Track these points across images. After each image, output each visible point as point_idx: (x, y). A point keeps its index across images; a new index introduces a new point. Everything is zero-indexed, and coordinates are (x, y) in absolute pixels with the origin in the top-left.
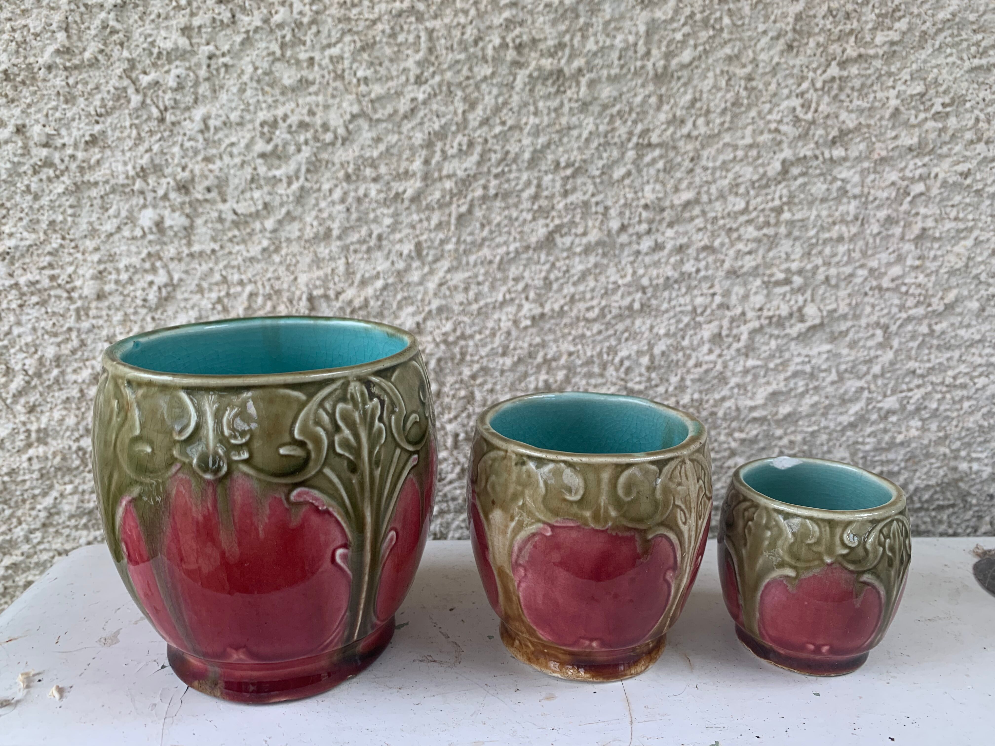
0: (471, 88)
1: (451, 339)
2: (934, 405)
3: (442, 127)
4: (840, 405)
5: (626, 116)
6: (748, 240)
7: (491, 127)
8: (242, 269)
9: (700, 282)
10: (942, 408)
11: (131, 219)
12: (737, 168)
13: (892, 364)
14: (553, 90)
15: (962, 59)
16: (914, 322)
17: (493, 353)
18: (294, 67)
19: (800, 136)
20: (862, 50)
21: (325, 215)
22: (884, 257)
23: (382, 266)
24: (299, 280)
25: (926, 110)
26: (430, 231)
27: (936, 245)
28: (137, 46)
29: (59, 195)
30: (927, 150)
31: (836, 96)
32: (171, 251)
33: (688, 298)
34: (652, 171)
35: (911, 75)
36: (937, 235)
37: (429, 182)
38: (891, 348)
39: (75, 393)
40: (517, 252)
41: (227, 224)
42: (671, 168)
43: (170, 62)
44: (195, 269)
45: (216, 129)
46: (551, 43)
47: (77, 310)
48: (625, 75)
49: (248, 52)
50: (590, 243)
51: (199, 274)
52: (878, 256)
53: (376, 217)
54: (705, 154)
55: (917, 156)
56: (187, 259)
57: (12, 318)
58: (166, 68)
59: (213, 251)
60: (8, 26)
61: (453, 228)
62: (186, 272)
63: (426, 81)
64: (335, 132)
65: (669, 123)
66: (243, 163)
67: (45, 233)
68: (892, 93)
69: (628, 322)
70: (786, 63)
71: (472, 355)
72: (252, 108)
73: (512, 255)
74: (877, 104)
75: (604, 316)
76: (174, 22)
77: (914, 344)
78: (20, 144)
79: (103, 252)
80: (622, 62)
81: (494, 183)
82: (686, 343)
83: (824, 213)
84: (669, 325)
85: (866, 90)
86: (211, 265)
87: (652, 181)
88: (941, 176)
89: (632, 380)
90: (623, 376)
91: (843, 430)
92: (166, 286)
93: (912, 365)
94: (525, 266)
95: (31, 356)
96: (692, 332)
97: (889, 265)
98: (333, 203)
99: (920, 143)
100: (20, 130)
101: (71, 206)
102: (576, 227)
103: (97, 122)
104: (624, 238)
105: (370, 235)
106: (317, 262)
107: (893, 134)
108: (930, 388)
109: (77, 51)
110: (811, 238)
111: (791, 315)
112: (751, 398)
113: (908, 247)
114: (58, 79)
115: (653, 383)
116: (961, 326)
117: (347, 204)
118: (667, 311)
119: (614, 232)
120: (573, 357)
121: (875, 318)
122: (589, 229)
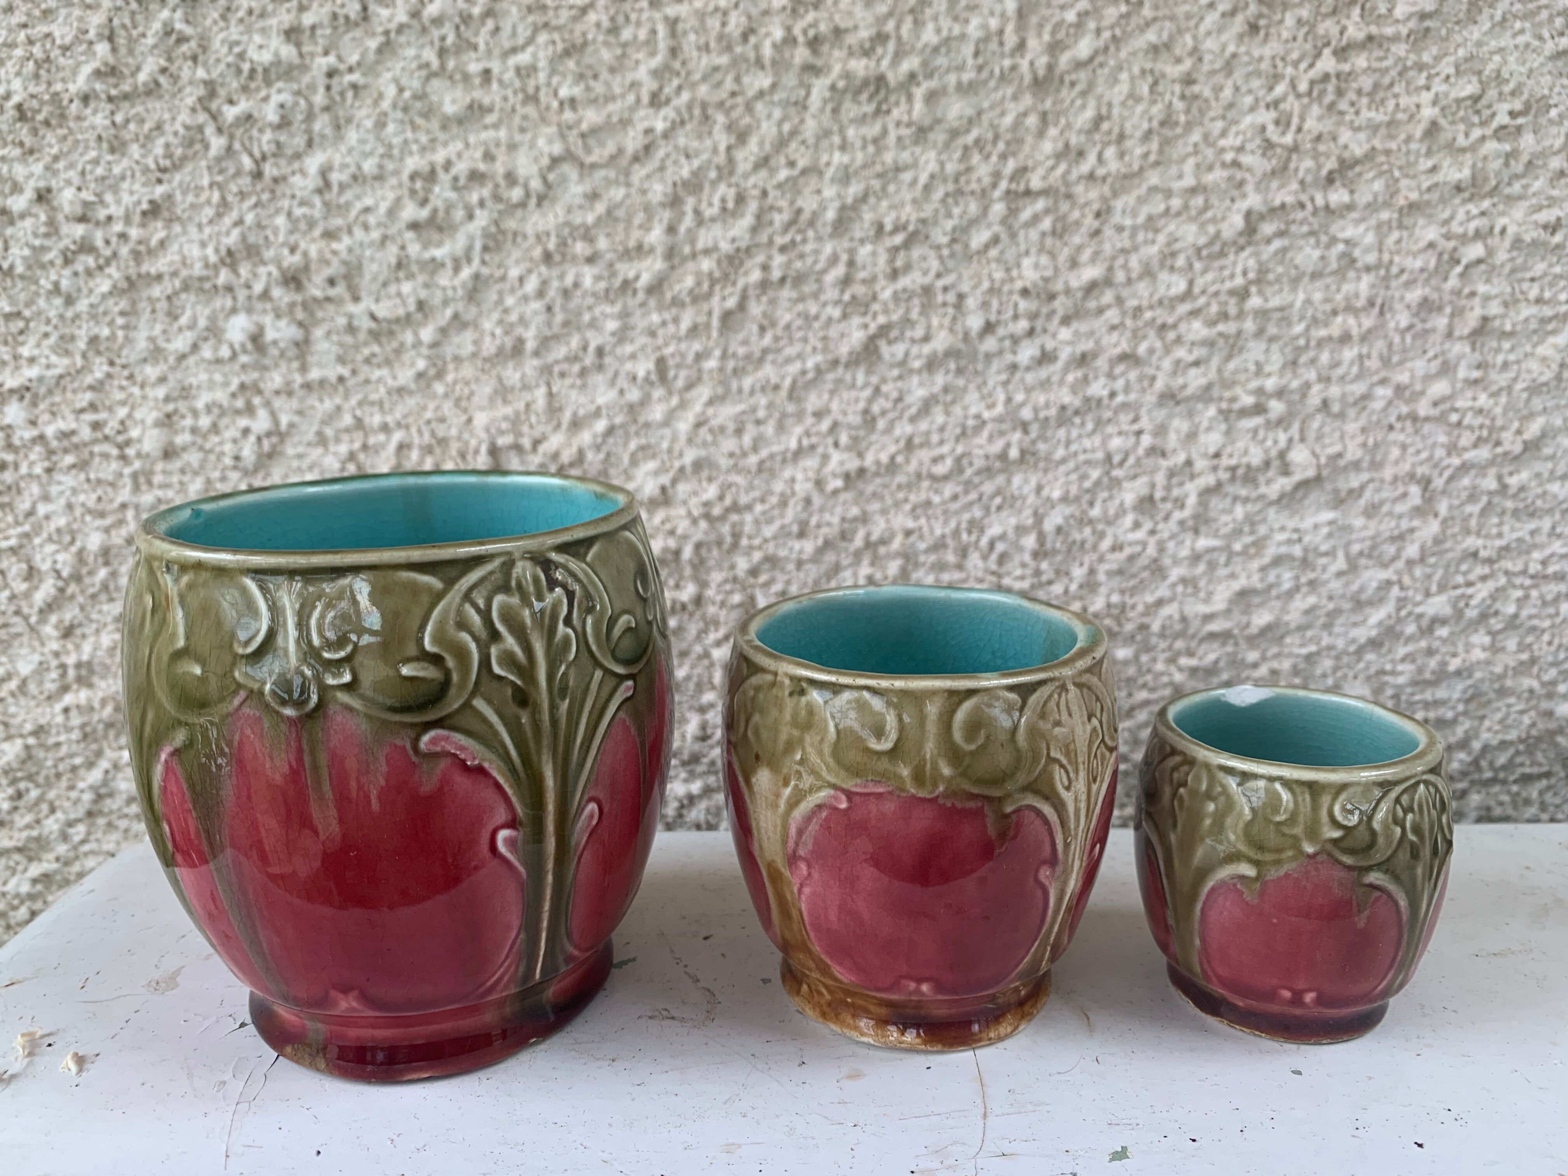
0: (740, 110)
1: (717, 511)
2: (1511, 609)
3: (695, 174)
4: (1353, 611)
5: (989, 148)
6: (1193, 344)
7: (773, 171)
8: (387, 406)
9: (1116, 412)
10: (1524, 613)
11: (214, 332)
12: (1172, 227)
13: (1437, 541)
14: (870, 109)
15: (1540, 38)
16: (1473, 472)
17: (784, 533)
18: (460, 86)
19: (1273, 172)
20: (1374, 29)
21: (513, 317)
22: (1420, 366)
23: (605, 396)
24: (475, 422)
25: (1483, 124)
26: (680, 340)
27: (1506, 345)
28: (218, 60)
29: (104, 297)
30: (1487, 188)
31: (1331, 106)
32: (276, 380)
33: (1097, 440)
34: (1034, 235)
35: (1457, 67)
36: (1508, 327)
37: (676, 261)
38: (1436, 515)
40: (818, 370)
41: (362, 336)
42: (1065, 230)
43: (268, 83)
44: (313, 407)
45: (342, 187)
46: (864, 34)
47: (135, 476)
48: (986, 81)
49: (389, 64)
50: (934, 354)
51: (319, 416)
52: (1409, 365)
53: (594, 319)
54: (1118, 204)
55: (1470, 199)
56: (301, 393)
57: (35, 489)
58: (263, 93)
59: (341, 379)
60: (22, 36)
61: (715, 334)
62: (300, 413)
63: (668, 101)
64: (526, 186)
65: (1059, 156)
66: (384, 239)
67: (84, 356)
68: (1426, 97)
69: (1000, 480)
70: (1248, 53)
71: (750, 538)
72: (396, 152)
73: (810, 375)
74: (1400, 116)
75: (961, 471)
76: (273, 22)
77: (1474, 509)
78: (43, 218)
79: (172, 382)
80: (980, 61)
81: (779, 260)
82: (1096, 512)
83: (1318, 296)
84: (1068, 483)
85: (1381, 94)
86: (338, 400)
87: (1033, 250)
88: (1512, 230)
89: (1009, 574)
90: (994, 567)
91: (1360, 652)
92: (268, 434)
93: (1471, 542)
94: (832, 393)
95: (66, 548)
96: (1105, 494)
97: (1428, 378)
98: (526, 299)
99: (1474, 177)
100: (43, 197)
101: (122, 314)
102: (913, 328)
103: (159, 181)
104: (990, 344)
105: (585, 348)
106: (503, 392)
107: (1430, 164)
108: (1502, 581)
109: (126, 71)
110: (1297, 337)
111: (1267, 464)
112: (1207, 601)
113: (1459, 348)
114: (100, 115)
115: (1044, 578)
116: (1552, 477)
117: (547, 299)
118: (1063, 461)
119: (974, 334)
120: (912, 539)
121: (1406, 467)
122: (933, 331)
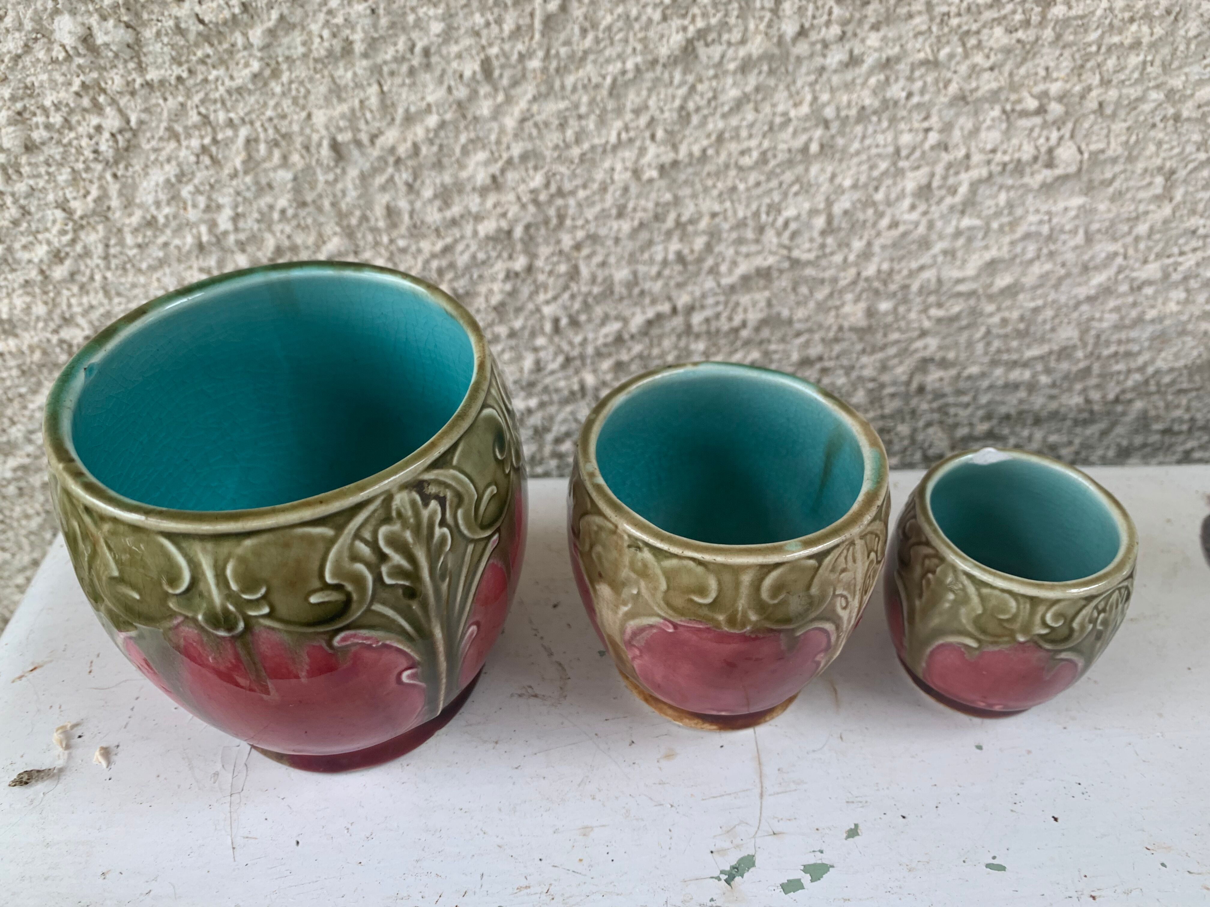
1: (543, 197)
4: (1081, 274)
6: (992, 50)
8: (229, 104)
9: (910, 112)
13: (1166, 222)
17: (603, 216)
21: (339, 20)
22: (1195, 71)
23: (434, 94)
24: (314, 119)
26: (503, 40)
32: (115, 80)
33: (890, 136)
38: (1171, 201)
39: (34, 274)
40: (638, 69)
41: (192, 38)
44: (158, 105)
50: (749, 56)
52: (1186, 70)
53: (418, 20)
56: (144, 92)
59: (180, 79)
61: (537, 36)
62: (147, 110)
69: (800, 169)
71: (573, 219)
73: (630, 75)
75: (765, 163)
79: (14, 83)
82: (879, 196)
84: (859, 173)
86: (181, 99)
89: (798, 247)
90: (786, 242)
91: (1078, 305)
92: (121, 131)
93: (1195, 222)
94: (650, 90)
96: (890, 182)
102: (730, 31)
104: (802, 48)
105: (412, 49)
106: (337, 91)
110: (1090, 45)
111: (1036, 159)
112: (960, 268)
115: (828, 250)
119: (788, 37)
120: (717, 220)
121: (1158, 162)
122: (749, 34)
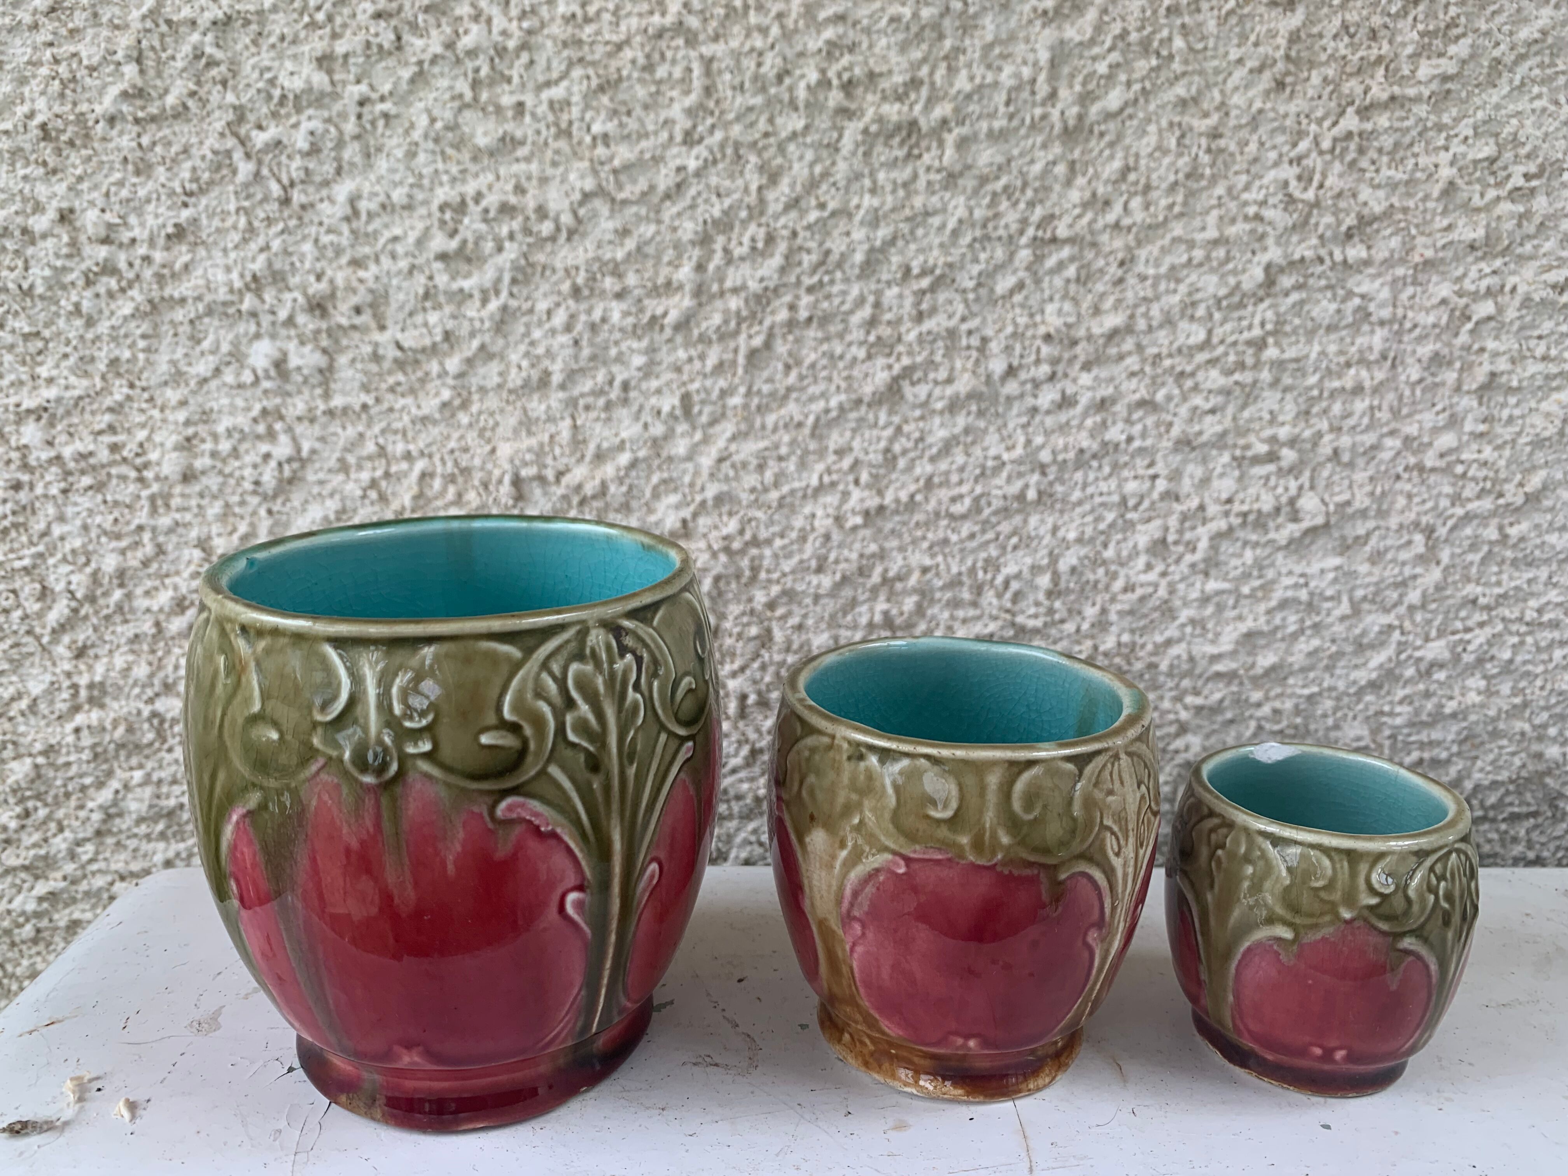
0: (772, 151)
1: (736, 545)
2: (1507, 655)
3: (725, 213)
4: (1355, 653)
5: (1017, 194)
6: (1210, 392)
7: (803, 213)
8: (410, 434)
9: (1133, 457)
10: (1519, 659)
11: (237, 356)
12: (1193, 277)
13: (1439, 588)
14: (901, 153)
15: (1557, 103)
16: (1475, 522)
17: (802, 568)
18: (493, 117)
19: (1294, 227)
20: (1396, 90)
21: (540, 350)
22: (1428, 418)
23: (629, 430)
24: (499, 453)
25: (1498, 185)
26: (705, 376)
27: (1512, 400)
28: (248, 85)
29: (125, 319)
30: (1499, 248)
31: (1353, 163)
32: (298, 406)
33: (1113, 483)
34: (1058, 282)
35: (1475, 128)
36: (1515, 383)
37: (704, 299)
38: (1438, 563)
39: (147, 627)
40: (841, 408)
41: (387, 365)
42: (1088, 277)
43: (299, 110)
44: (335, 434)
45: (371, 215)
46: (898, 79)
47: (152, 499)
48: (1017, 129)
49: (421, 94)
50: (957, 395)
51: (341, 443)
52: (1418, 417)
53: (621, 354)
54: (1142, 254)
55: (1482, 258)
56: (324, 419)
57: (51, 510)
58: (293, 120)
59: (365, 407)
60: (48, 53)
61: (740, 371)
62: (322, 439)
63: (701, 140)
64: (557, 221)
65: (1086, 205)
66: (412, 268)
67: (103, 378)
68: (1444, 158)
69: (1017, 520)
70: (1273, 109)
71: (768, 571)
72: (426, 182)
73: (834, 414)
74: (1419, 175)
75: (979, 511)
76: (306, 48)
77: (1476, 557)
78: (65, 239)
79: (193, 407)
80: (1011, 109)
81: (806, 300)
82: (1109, 553)
83: (1332, 348)
84: (1083, 525)
85: (1401, 153)
86: (360, 428)
87: (1057, 297)
88: (1522, 289)
89: (1023, 612)
90: (1009, 605)
91: (1360, 693)
92: (289, 460)
93: (1472, 589)
94: (854, 431)
95: (81, 570)
96: (1119, 536)
97: (1436, 430)
98: (553, 332)
99: (1487, 237)
100: (65, 217)
101: (144, 336)
102: (936, 370)
103: (185, 205)
104: (1012, 387)
105: (611, 383)
106: (527, 424)
107: (1445, 223)
108: (1500, 627)
109: (154, 94)
110: (1311, 388)
111: (1278, 510)
112: (1213, 642)
113: (1467, 402)
114: (126, 137)
115: (1057, 617)
116: (1551, 529)
117: (575, 333)
118: (1080, 503)
119: (996, 377)
120: (929, 576)
121: (1412, 516)
122: (956, 373)
